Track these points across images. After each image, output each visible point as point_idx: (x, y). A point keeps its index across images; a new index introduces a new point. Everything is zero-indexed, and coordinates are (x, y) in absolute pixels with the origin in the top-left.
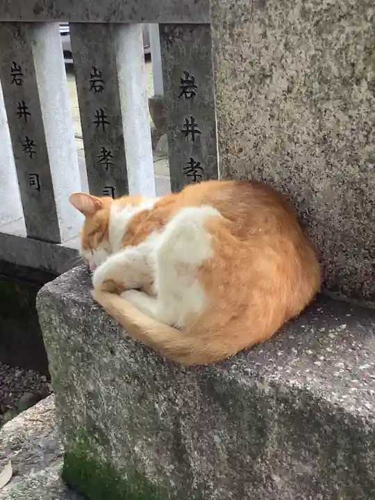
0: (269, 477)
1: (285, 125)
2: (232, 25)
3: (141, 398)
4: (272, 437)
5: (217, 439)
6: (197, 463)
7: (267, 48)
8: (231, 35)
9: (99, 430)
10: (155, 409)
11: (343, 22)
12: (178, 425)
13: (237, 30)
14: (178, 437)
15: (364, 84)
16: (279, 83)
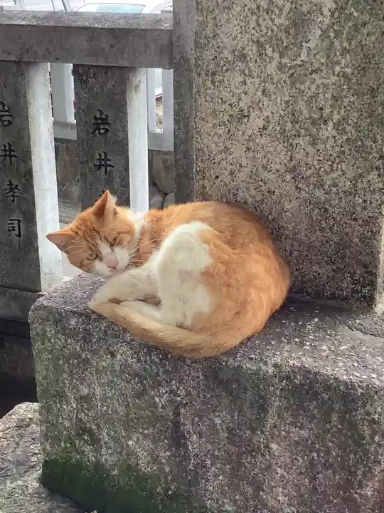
0: (267, 447)
1: (259, 156)
2: (214, 74)
3: (140, 395)
4: (272, 411)
5: (218, 421)
6: (195, 444)
7: (246, 93)
8: (213, 82)
9: (90, 432)
10: (155, 403)
11: (314, 75)
12: (177, 414)
13: (218, 78)
14: (177, 424)
15: (331, 124)
16: (256, 122)
